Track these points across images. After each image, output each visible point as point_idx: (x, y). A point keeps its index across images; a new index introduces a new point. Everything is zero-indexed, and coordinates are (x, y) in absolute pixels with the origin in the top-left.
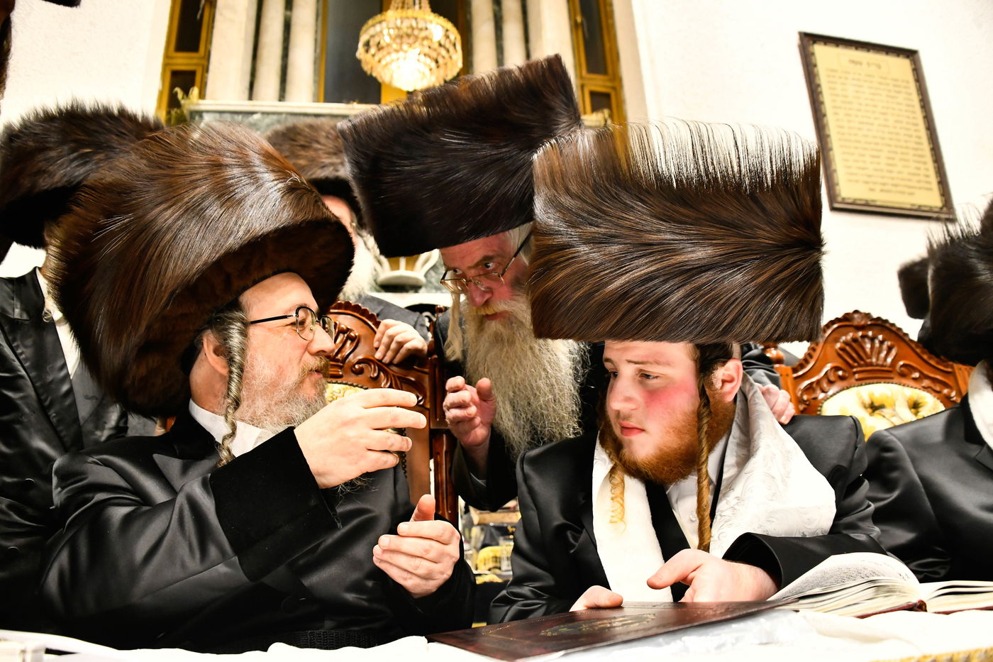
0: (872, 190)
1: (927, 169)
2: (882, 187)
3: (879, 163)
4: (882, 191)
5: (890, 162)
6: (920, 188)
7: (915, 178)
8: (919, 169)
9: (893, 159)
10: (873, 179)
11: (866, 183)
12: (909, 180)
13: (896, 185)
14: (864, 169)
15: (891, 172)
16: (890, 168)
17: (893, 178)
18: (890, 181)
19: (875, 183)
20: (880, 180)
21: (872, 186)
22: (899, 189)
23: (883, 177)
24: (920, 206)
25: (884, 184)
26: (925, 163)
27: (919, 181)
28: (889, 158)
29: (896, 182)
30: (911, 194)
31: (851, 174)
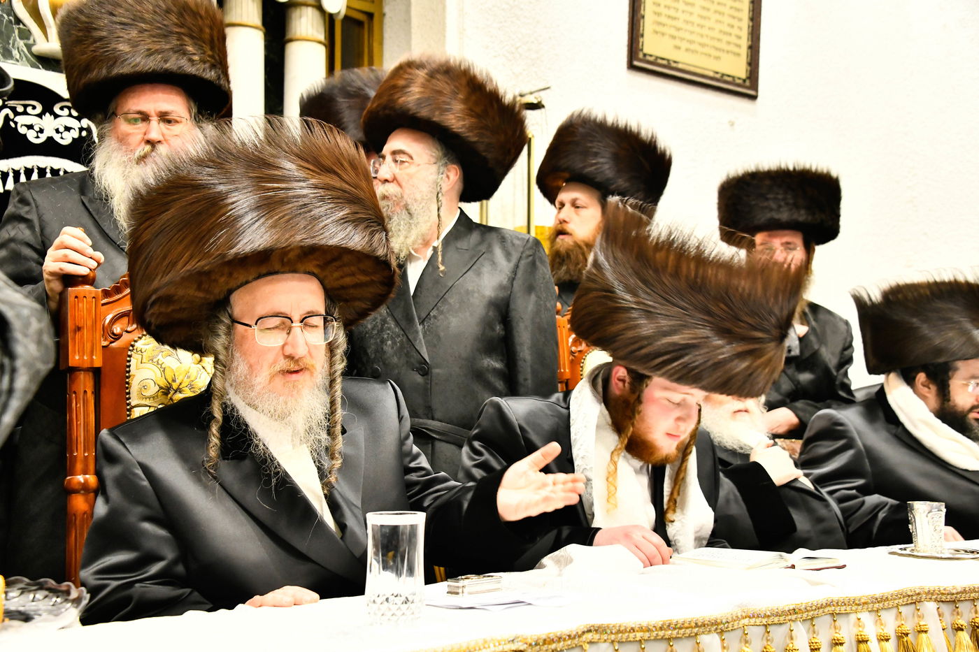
0: (678, 48)
1: (740, 28)
2: (688, 46)
3: (691, 14)
4: (687, 50)
5: (705, 13)
6: (728, 52)
7: (726, 38)
8: (732, 26)
9: (708, 10)
10: (681, 34)
11: (674, 37)
12: (719, 40)
13: (703, 45)
14: (674, 19)
15: (702, 27)
16: (702, 22)
17: (702, 36)
18: (699, 39)
19: (682, 39)
20: (688, 36)
21: (677, 42)
22: (706, 50)
23: (692, 33)
24: (723, 75)
25: (691, 42)
26: (740, 20)
27: (729, 43)
28: (704, 8)
29: (705, 40)
30: (717, 58)
31: (659, 24)
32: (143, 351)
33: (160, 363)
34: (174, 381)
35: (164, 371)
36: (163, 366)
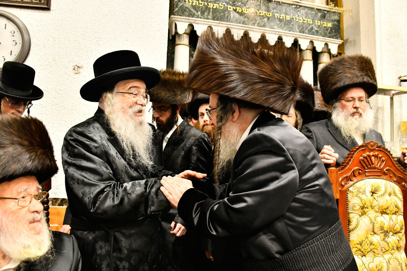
32: (353, 192)
33: (360, 197)
34: (365, 204)
35: (361, 200)
36: (361, 198)
